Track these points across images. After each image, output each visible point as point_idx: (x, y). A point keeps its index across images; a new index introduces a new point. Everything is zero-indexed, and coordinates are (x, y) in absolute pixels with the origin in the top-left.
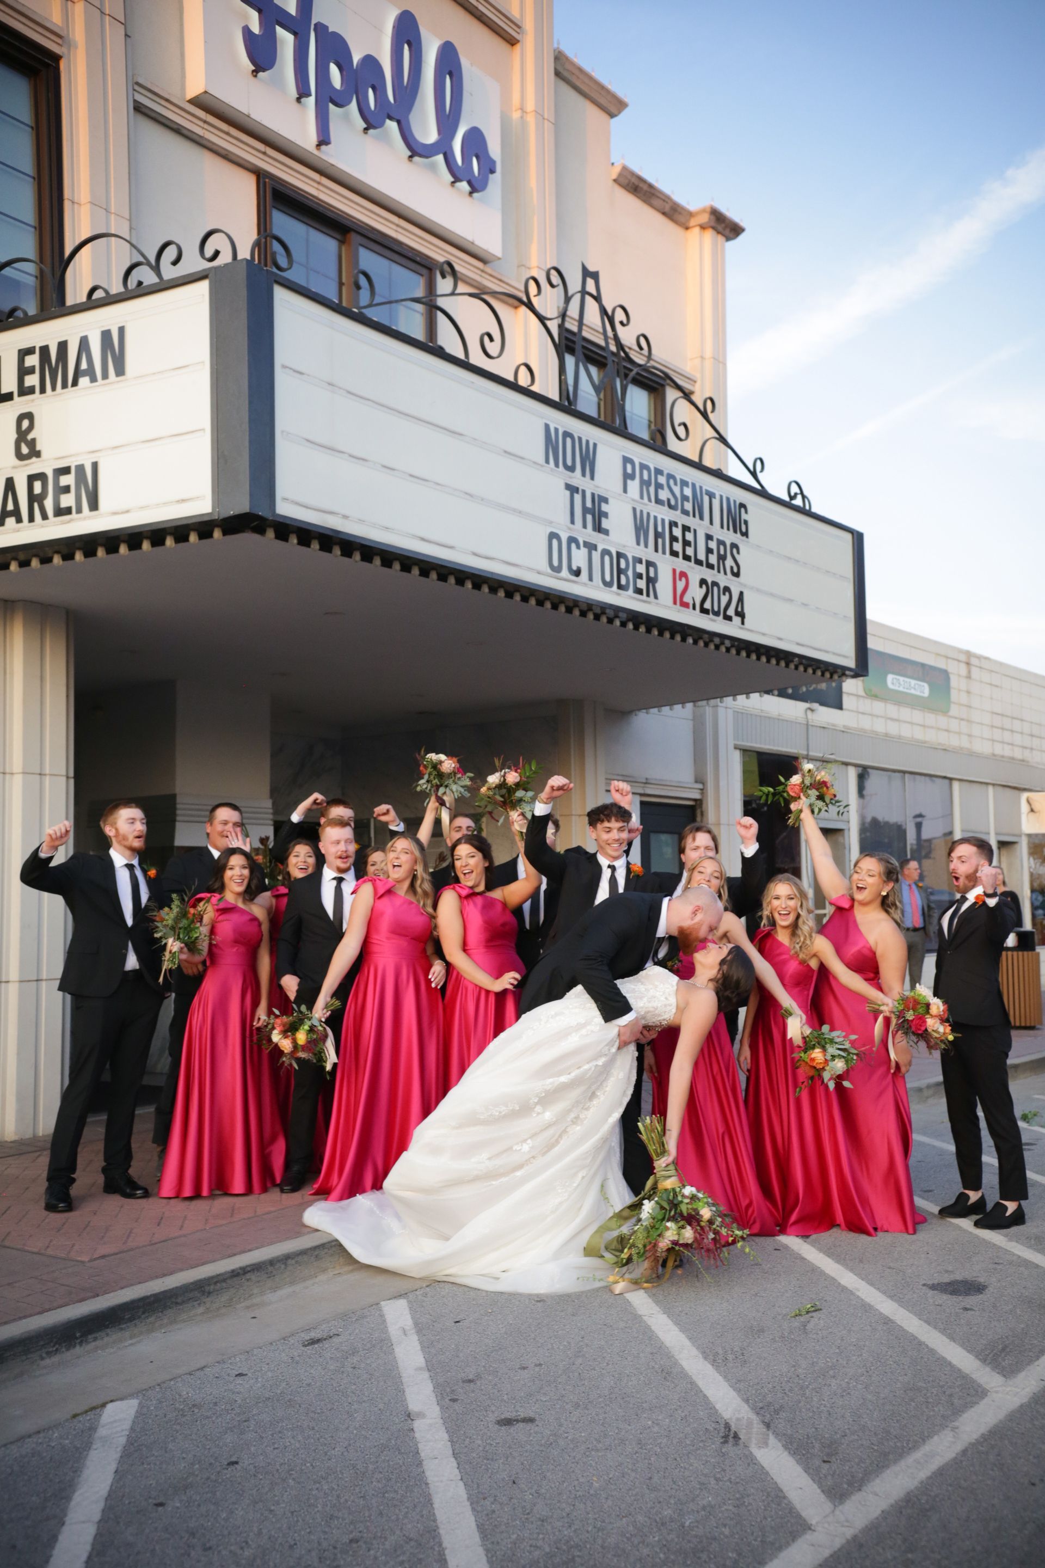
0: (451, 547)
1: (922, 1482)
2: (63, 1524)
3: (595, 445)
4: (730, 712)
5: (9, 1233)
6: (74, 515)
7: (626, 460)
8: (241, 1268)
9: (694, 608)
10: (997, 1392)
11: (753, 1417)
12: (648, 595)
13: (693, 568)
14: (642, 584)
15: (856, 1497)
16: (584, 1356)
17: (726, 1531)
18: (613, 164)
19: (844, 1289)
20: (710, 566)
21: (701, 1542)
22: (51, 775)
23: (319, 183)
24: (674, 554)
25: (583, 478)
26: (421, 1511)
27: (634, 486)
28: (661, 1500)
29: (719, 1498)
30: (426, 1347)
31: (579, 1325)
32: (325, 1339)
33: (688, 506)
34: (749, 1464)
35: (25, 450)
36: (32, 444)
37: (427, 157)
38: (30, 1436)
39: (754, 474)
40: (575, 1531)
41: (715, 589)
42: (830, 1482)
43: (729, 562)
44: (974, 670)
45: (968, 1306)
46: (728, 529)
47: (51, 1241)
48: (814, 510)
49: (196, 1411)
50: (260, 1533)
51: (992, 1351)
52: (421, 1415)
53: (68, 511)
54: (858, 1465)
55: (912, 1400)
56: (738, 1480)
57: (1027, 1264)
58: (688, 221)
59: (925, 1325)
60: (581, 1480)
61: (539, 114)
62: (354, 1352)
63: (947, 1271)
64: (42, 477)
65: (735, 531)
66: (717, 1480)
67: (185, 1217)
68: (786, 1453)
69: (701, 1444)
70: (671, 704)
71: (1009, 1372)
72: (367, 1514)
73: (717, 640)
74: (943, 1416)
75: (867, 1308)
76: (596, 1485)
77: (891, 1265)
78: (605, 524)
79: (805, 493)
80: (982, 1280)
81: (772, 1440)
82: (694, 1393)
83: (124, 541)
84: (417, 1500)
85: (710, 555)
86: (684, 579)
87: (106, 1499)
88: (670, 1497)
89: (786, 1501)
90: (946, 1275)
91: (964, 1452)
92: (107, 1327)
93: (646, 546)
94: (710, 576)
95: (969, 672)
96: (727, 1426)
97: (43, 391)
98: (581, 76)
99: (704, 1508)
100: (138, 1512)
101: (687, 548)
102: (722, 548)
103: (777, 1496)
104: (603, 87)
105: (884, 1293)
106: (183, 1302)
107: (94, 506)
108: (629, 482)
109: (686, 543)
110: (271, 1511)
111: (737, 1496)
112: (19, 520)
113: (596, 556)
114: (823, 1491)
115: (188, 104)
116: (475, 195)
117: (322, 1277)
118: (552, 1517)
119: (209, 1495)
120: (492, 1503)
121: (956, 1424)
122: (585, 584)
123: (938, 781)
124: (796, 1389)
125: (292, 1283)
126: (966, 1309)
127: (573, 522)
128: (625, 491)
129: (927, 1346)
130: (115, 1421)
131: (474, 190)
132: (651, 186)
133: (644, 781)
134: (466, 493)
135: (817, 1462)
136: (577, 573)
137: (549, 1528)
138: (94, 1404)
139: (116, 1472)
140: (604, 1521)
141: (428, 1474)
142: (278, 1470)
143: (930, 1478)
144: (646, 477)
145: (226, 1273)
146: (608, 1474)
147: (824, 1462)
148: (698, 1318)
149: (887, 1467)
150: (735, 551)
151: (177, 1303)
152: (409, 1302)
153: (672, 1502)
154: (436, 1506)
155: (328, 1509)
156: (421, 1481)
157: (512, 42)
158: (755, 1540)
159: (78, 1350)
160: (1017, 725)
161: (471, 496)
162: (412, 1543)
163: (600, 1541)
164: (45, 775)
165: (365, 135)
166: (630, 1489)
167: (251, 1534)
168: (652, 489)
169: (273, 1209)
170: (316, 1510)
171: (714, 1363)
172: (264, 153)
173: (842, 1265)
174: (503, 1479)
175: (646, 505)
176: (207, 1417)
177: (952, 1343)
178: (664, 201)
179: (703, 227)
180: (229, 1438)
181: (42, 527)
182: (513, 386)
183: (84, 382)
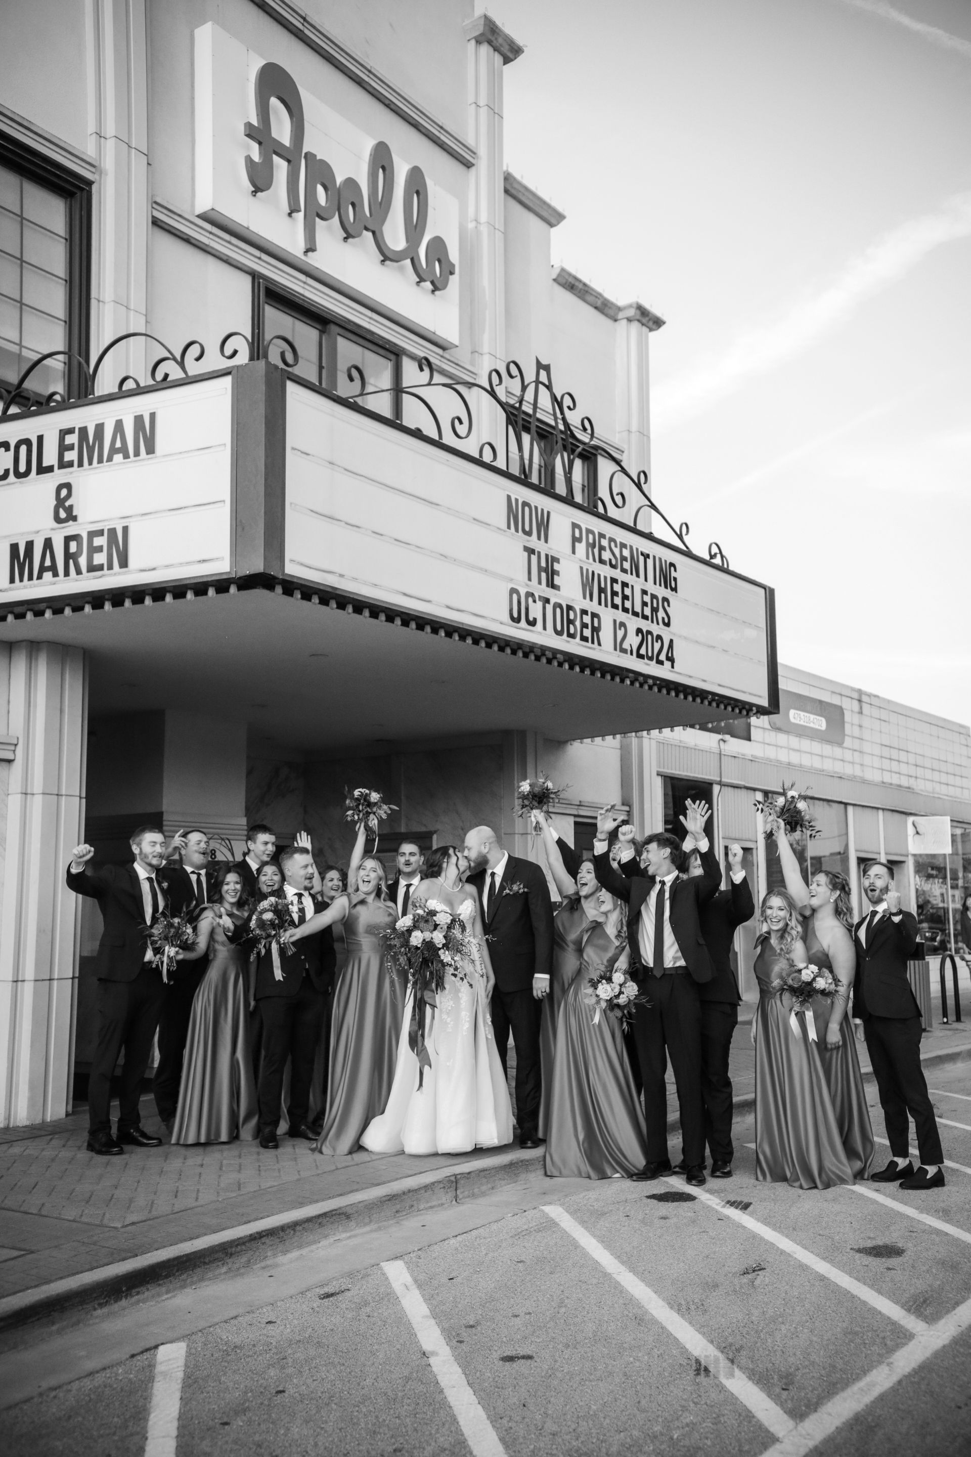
0: (429, 601)
1: (867, 1406)
2: (147, 1439)
3: (549, 513)
4: (653, 743)
5: (43, 1205)
6: (105, 571)
7: (575, 526)
8: (257, 1233)
9: (632, 654)
10: (922, 1335)
11: (719, 1354)
12: (593, 642)
13: (631, 619)
14: (587, 633)
15: (813, 1417)
16: (566, 1306)
17: (709, 1443)
18: (552, 266)
19: (782, 1252)
20: (645, 617)
21: (689, 1450)
22: (67, 795)
23: (305, 283)
24: (615, 606)
25: (538, 541)
26: (450, 1428)
27: (581, 548)
28: (651, 1418)
29: (699, 1418)
30: (428, 1299)
31: (558, 1281)
32: (338, 1294)
33: (627, 565)
34: (720, 1391)
35: (63, 515)
36: (70, 510)
37: (397, 261)
38: (98, 1372)
39: (680, 537)
40: (582, 1442)
41: (649, 637)
42: (790, 1405)
43: (661, 614)
44: (865, 706)
45: (891, 1267)
46: (660, 585)
47: (83, 1211)
48: (731, 568)
49: (239, 1351)
50: (316, 1445)
51: (915, 1303)
52: (434, 1353)
53: (100, 568)
54: (812, 1392)
55: (852, 1341)
56: (713, 1404)
57: (938, 1232)
58: (617, 314)
59: (855, 1282)
60: (580, 1404)
61: (491, 225)
62: (366, 1304)
63: (869, 1238)
64: (76, 537)
65: (666, 587)
66: (696, 1404)
67: (198, 1190)
68: (750, 1383)
69: (678, 1376)
70: (603, 735)
71: (931, 1319)
72: (404, 1430)
73: (650, 682)
74: (879, 1354)
75: (804, 1268)
76: (594, 1407)
77: (821, 1232)
78: (557, 580)
79: (724, 553)
80: (900, 1245)
81: (737, 1372)
82: (664, 1336)
83: (149, 594)
84: (444, 1420)
85: (645, 608)
86: (623, 629)
87: (179, 1420)
88: (658, 1417)
89: (755, 1420)
90: (869, 1241)
91: (900, 1382)
92: (148, 1283)
93: (591, 600)
94: (645, 625)
95: (861, 708)
96: (698, 1362)
97: (81, 464)
98: (526, 193)
99: (687, 1425)
100: (208, 1430)
101: (626, 601)
102: (655, 601)
103: (747, 1416)
104: (544, 203)
105: (818, 1255)
106: (210, 1262)
107: (124, 564)
108: (577, 544)
109: (625, 597)
110: (322, 1428)
111: (714, 1415)
112: (56, 575)
113: (549, 608)
114: (785, 1412)
115: (197, 219)
116: (437, 293)
117: (324, 1243)
118: (561, 1432)
119: (265, 1416)
120: (509, 1422)
121: (891, 1360)
122: (540, 633)
123: (835, 805)
124: (752, 1333)
125: (300, 1247)
126: (889, 1269)
127: (530, 579)
128: (574, 552)
129: (859, 1299)
130: (170, 1360)
131: (436, 288)
132: (585, 285)
133: (578, 803)
134: (442, 555)
135: (778, 1390)
136: (533, 623)
137: (560, 1440)
138: (148, 1346)
139: (181, 1399)
140: (605, 1435)
141: (450, 1399)
142: (320, 1397)
143: (873, 1402)
144: (591, 541)
145: (245, 1237)
146: (603, 1399)
147: (783, 1389)
148: (660, 1275)
149: (837, 1393)
150: (666, 604)
151: (205, 1263)
152: (406, 1263)
153: (660, 1420)
154: (462, 1423)
155: (370, 1426)
156: (445, 1405)
157: (468, 165)
158: (734, 1449)
159: (123, 1302)
160: (903, 756)
161: (446, 557)
162: (447, 1452)
163: (604, 1450)
164: (62, 795)
165: (345, 244)
166: (623, 1410)
167: (309, 1446)
168: (596, 551)
169: (275, 1184)
170: (360, 1427)
171: (679, 1311)
172: (260, 258)
173: (779, 1232)
174: (514, 1404)
175: (591, 564)
176: (249, 1356)
177: (880, 1296)
178: (596, 297)
179: (629, 320)
180: (272, 1372)
181: (77, 580)
182: (478, 462)
183: (118, 458)
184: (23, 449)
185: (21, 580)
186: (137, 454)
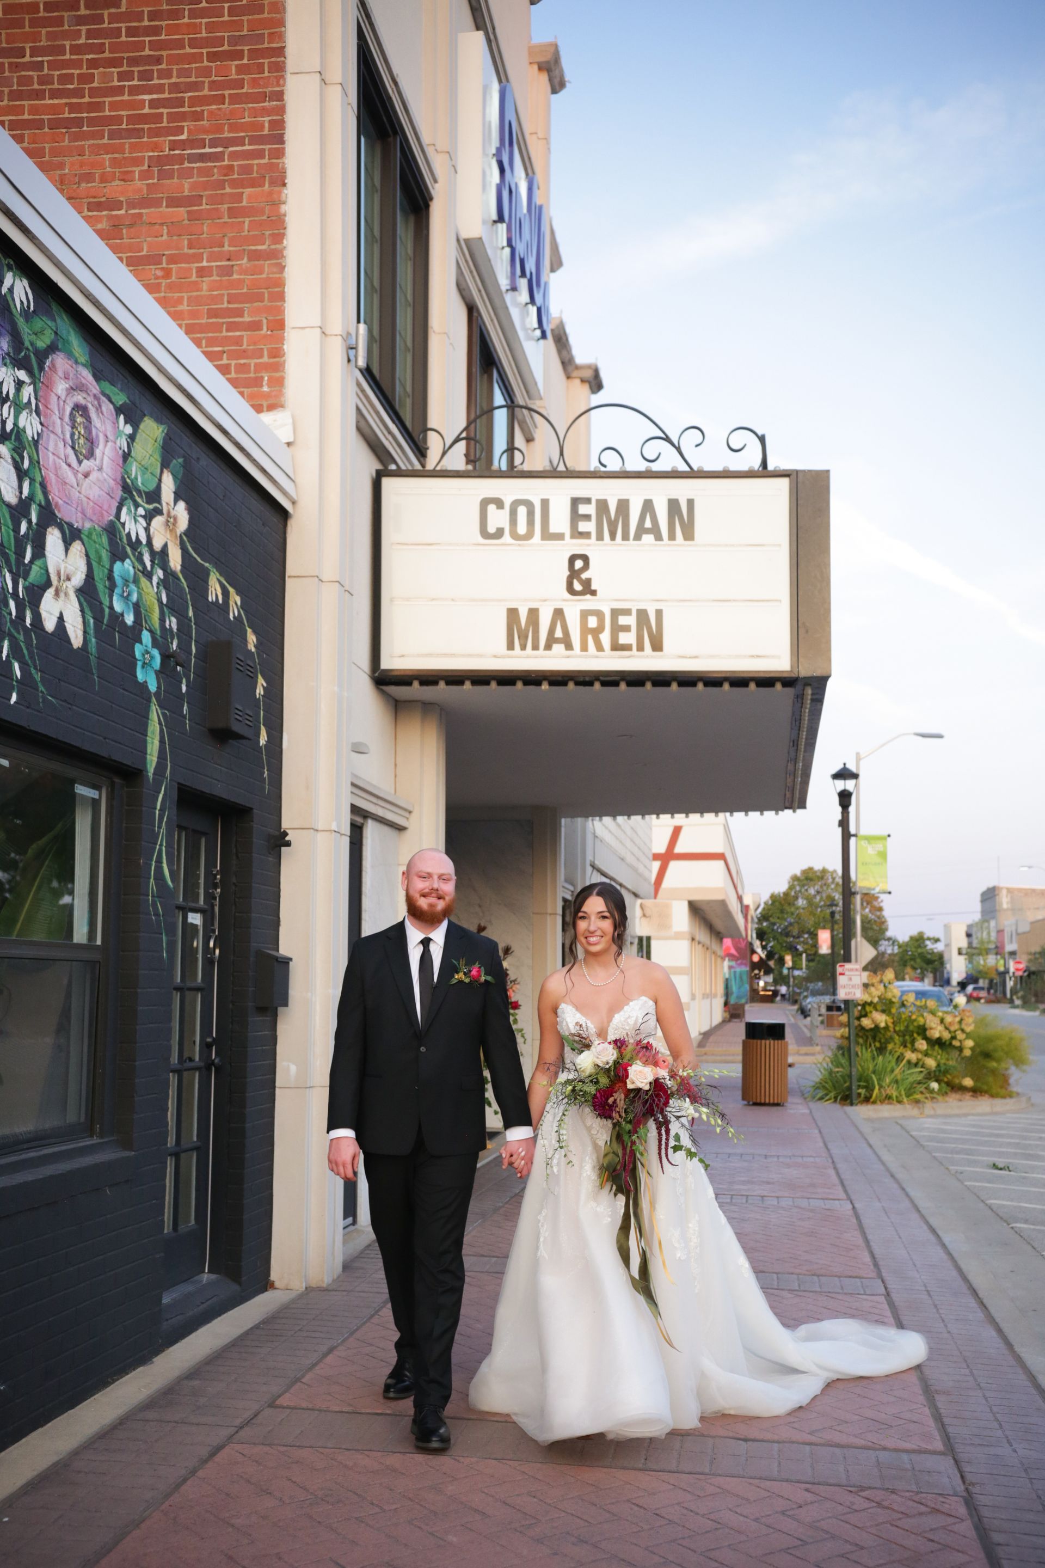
6: (634, 652)
35: (577, 586)
36: (587, 584)
53: (627, 648)
58: (575, 372)
64: (599, 614)
83: (678, 681)
97: (600, 537)
104: (558, 249)
107: (657, 646)
112: (569, 647)
132: (567, 339)
172: (480, 291)
178: (568, 352)
181: (597, 657)
183: (648, 538)
184: (522, 511)
185: (523, 647)
186: (672, 537)
